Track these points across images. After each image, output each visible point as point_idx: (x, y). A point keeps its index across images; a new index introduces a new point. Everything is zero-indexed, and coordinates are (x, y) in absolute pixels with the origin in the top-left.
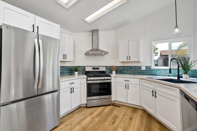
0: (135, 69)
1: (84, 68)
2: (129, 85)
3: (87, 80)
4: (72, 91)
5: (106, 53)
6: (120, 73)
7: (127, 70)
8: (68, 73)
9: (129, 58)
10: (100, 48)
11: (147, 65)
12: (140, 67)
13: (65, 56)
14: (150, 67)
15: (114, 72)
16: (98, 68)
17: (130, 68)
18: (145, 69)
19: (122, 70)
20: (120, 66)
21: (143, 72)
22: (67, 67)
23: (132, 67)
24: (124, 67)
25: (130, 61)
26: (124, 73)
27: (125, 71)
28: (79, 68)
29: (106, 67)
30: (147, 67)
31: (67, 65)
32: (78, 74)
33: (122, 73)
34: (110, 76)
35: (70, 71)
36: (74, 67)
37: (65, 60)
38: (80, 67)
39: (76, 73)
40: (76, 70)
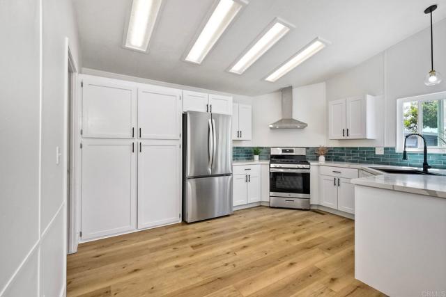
0: (364, 152)
1: (269, 149)
2: (341, 180)
3: (270, 167)
4: (248, 179)
5: (303, 126)
6: (335, 160)
7: (347, 155)
8: (245, 156)
9: (346, 132)
10: (294, 118)
11: (386, 146)
12: (373, 150)
13: (239, 134)
14: (393, 149)
15: (322, 158)
16: (292, 151)
17: (353, 152)
18: (383, 154)
19: (340, 154)
20: (334, 148)
21: (380, 160)
22: (244, 148)
23: (356, 148)
24: (343, 148)
25: (348, 138)
26: (343, 161)
27: (344, 157)
28: (261, 150)
29: (307, 148)
30: (386, 149)
31: (244, 145)
32: (259, 159)
33: (338, 161)
34: (309, 164)
35: (248, 154)
36: (253, 148)
37: (240, 139)
38: (262, 148)
39: (256, 157)
40: (256, 153)
